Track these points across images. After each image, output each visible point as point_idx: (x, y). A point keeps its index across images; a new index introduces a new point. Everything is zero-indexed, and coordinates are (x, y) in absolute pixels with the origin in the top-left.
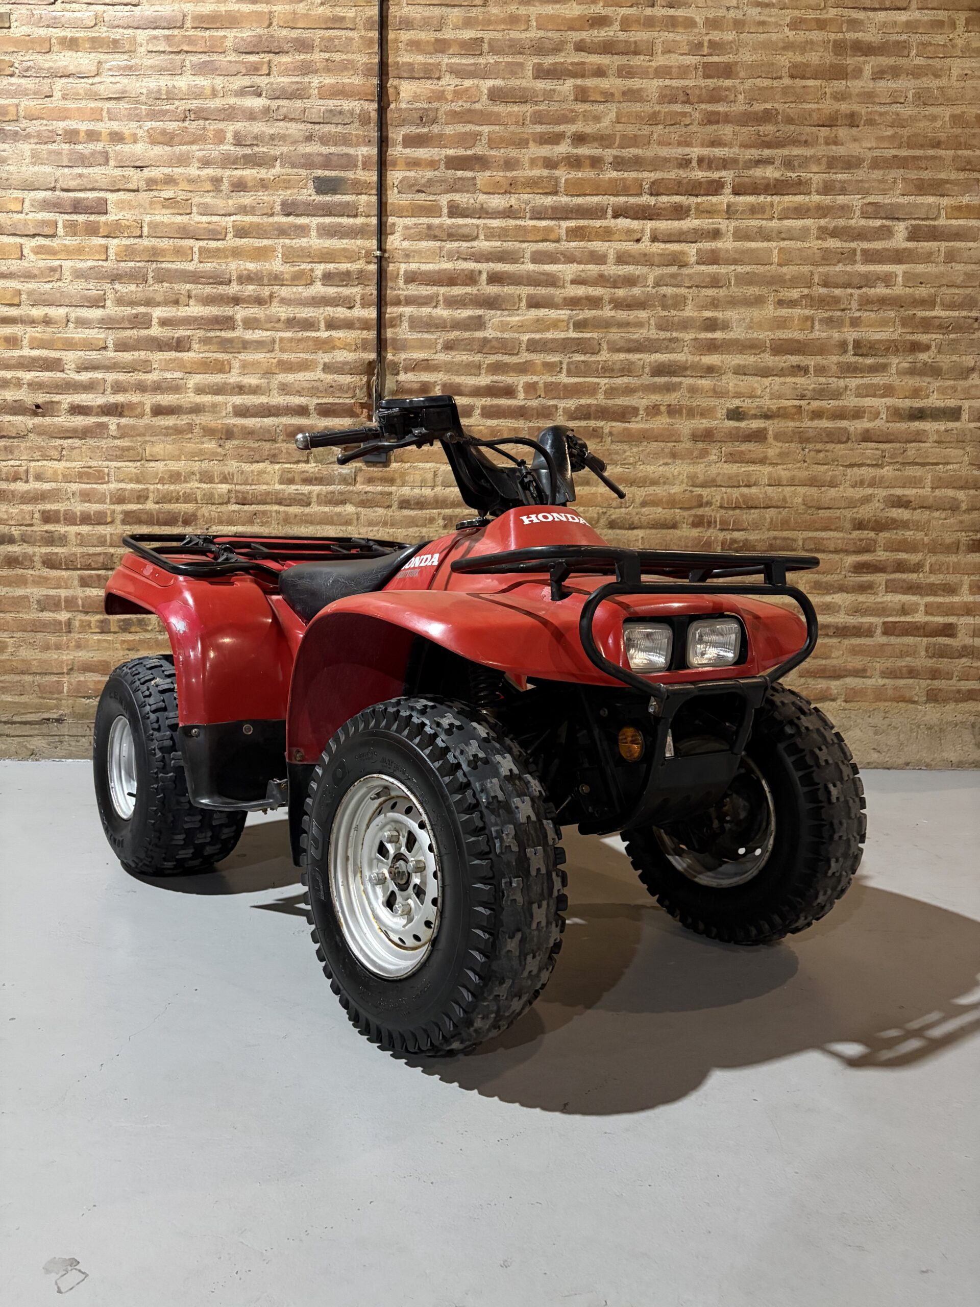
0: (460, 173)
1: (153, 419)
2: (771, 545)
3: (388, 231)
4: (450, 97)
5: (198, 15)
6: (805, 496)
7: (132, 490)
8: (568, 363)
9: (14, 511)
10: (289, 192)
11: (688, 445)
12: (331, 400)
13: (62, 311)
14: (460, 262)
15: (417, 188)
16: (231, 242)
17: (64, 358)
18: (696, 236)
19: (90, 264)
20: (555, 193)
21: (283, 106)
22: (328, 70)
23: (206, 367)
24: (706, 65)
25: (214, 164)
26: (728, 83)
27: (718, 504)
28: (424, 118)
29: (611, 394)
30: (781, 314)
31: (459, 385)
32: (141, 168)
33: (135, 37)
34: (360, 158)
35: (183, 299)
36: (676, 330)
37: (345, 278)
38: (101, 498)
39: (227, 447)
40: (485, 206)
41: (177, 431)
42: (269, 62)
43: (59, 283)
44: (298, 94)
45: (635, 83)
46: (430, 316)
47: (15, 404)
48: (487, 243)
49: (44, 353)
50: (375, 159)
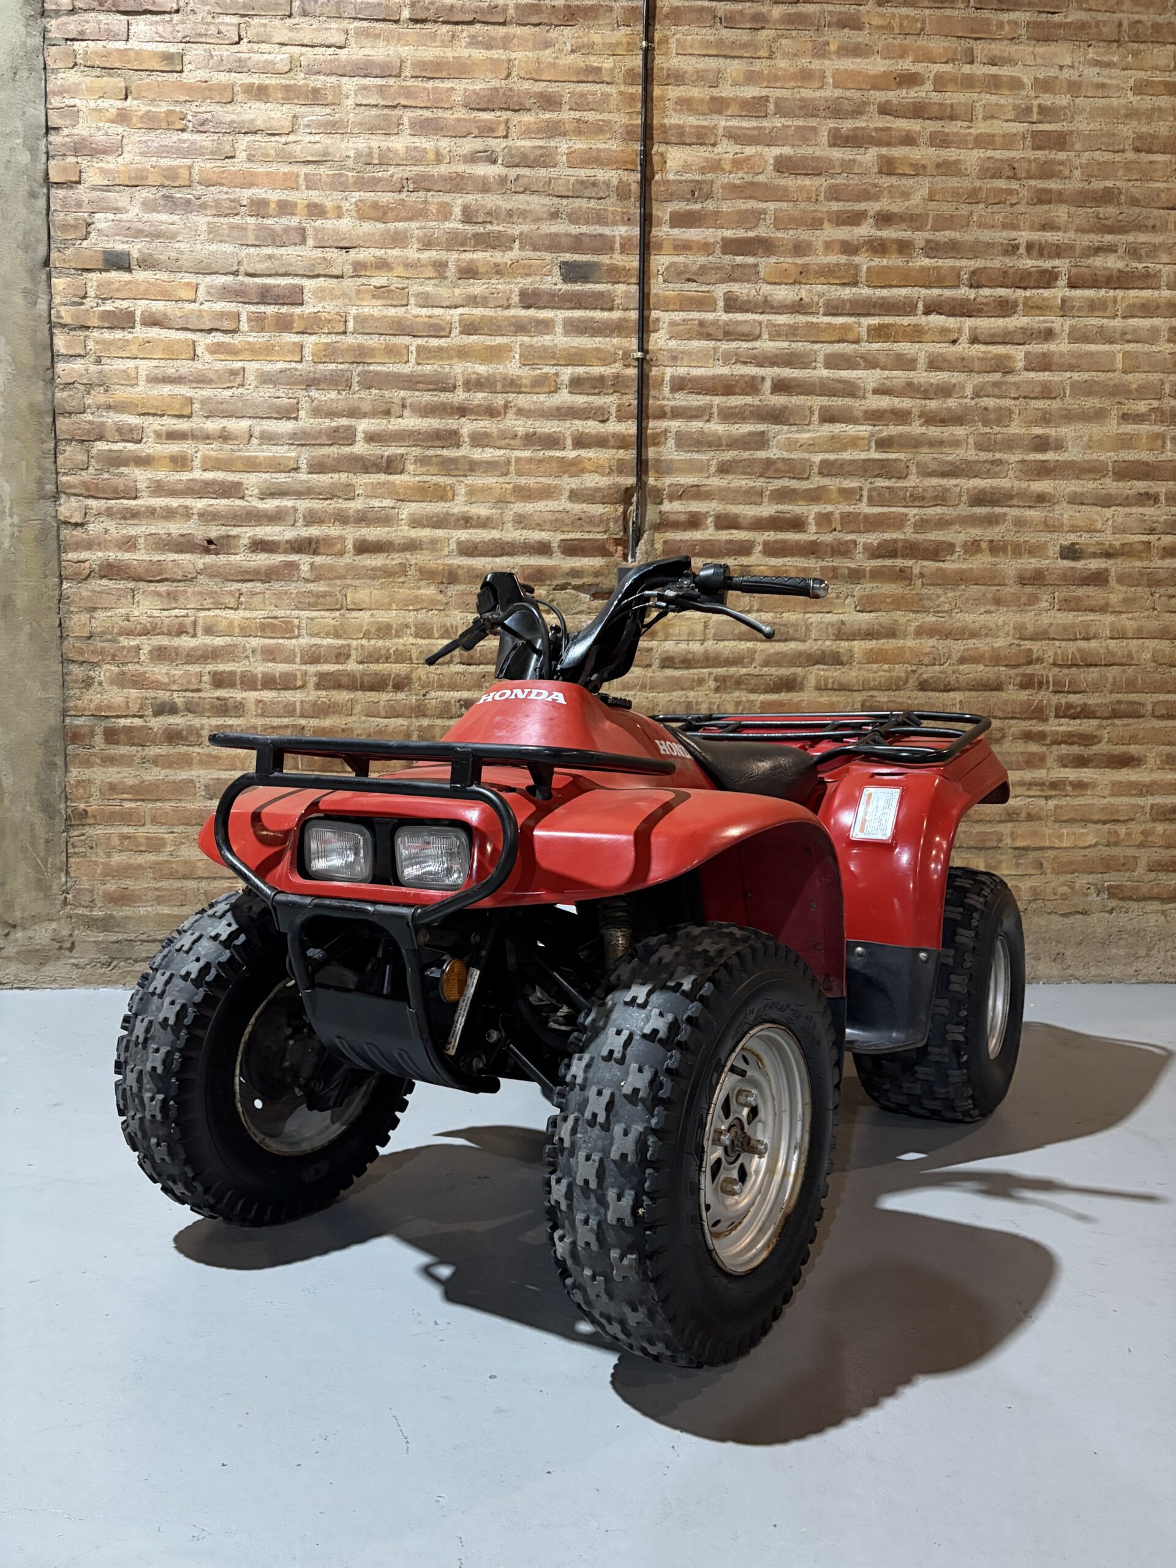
0: (739, 259)
1: (356, 558)
2: (1114, 710)
3: (651, 328)
4: (728, 168)
5: (419, 62)
6: (1155, 651)
7: (329, 646)
8: (870, 490)
9: (177, 672)
10: (529, 280)
11: (1012, 589)
12: (578, 536)
13: (244, 424)
14: (738, 366)
15: (687, 276)
16: (457, 339)
17: (245, 481)
18: (1026, 336)
19: (280, 366)
20: (855, 284)
21: (523, 176)
22: (579, 132)
23: (423, 493)
24: (1035, 134)
25: (438, 245)
26: (1061, 156)
27: (1051, 661)
28: (698, 191)
29: (921, 527)
30: (1126, 431)
31: (736, 516)
32: (347, 249)
33: (339, 87)
34: (618, 239)
35: (396, 409)
36: (1000, 451)
37: (597, 385)
38: (289, 656)
39: (449, 594)
40: (769, 298)
41: (388, 573)
42: (507, 121)
43: (241, 390)
44: (543, 160)
45: (951, 154)
46: (701, 432)
47: (181, 539)
48: (772, 344)
49: (220, 476)
50: (636, 241)
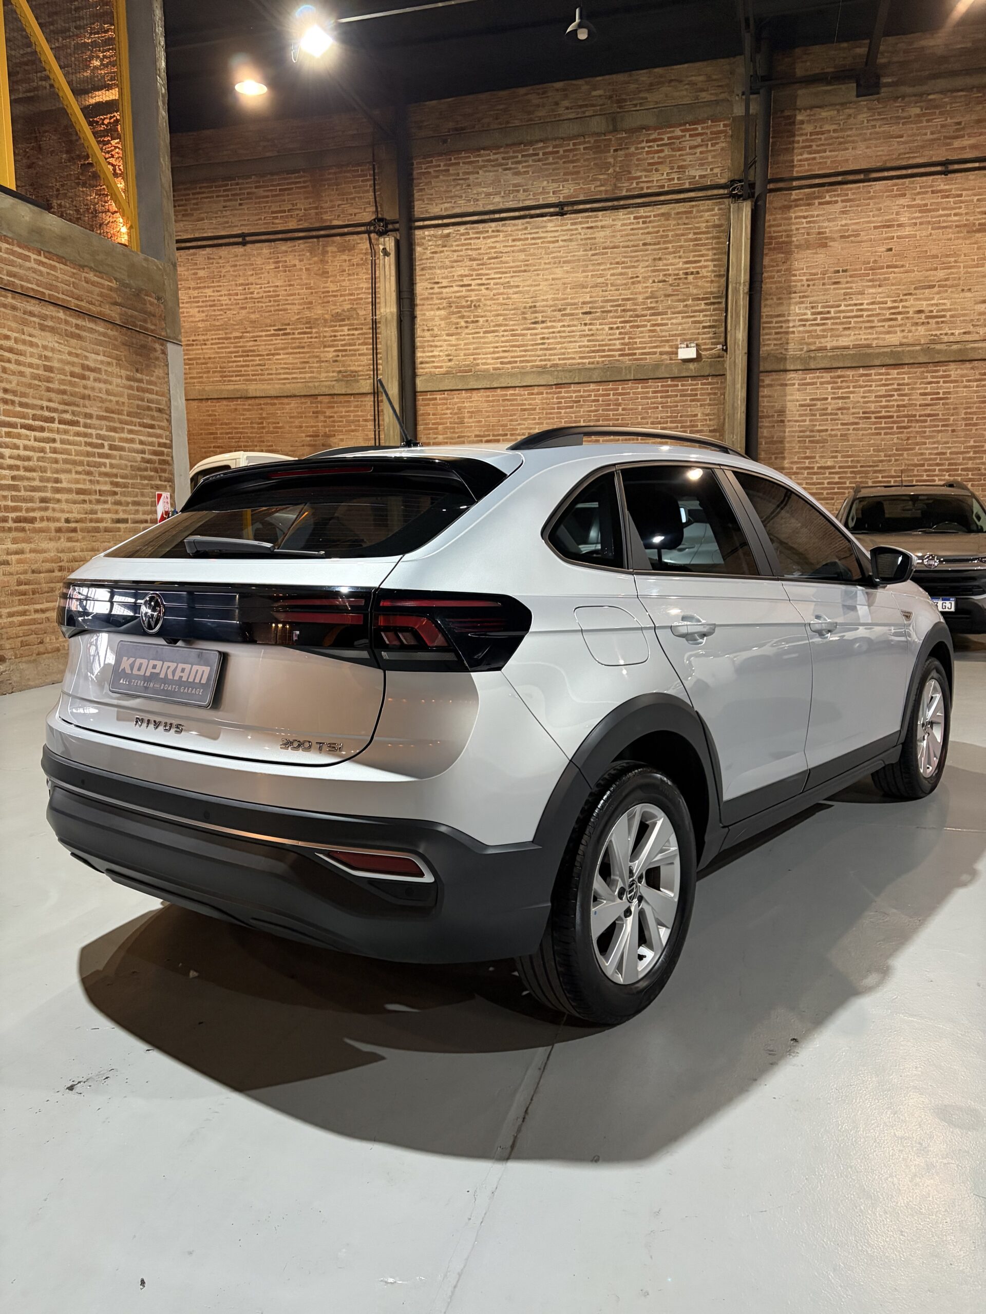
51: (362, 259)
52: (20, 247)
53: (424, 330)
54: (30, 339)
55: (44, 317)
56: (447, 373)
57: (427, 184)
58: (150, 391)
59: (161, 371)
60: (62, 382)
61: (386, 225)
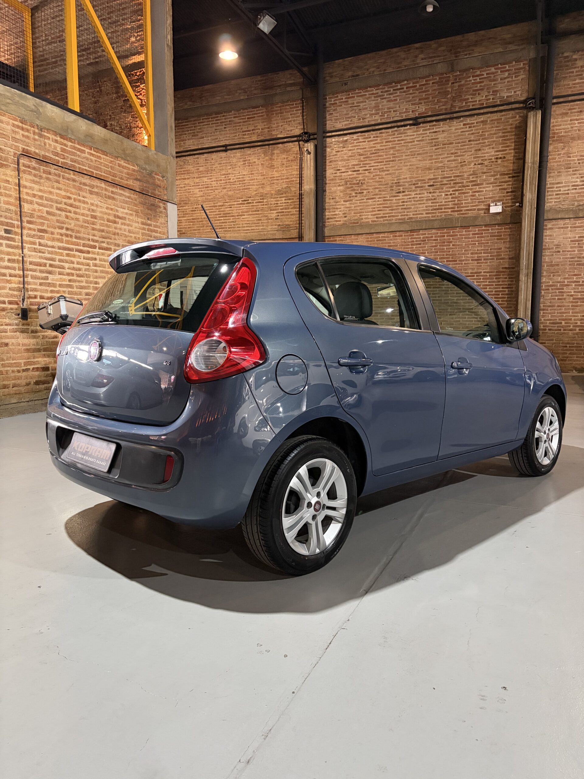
51: (294, 157)
52: (79, 145)
53: (330, 199)
54: (83, 199)
55: (92, 186)
56: (344, 224)
57: (334, 110)
58: (156, 232)
59: (163, 220)
60: (102, 225)
61: (310, 135)
